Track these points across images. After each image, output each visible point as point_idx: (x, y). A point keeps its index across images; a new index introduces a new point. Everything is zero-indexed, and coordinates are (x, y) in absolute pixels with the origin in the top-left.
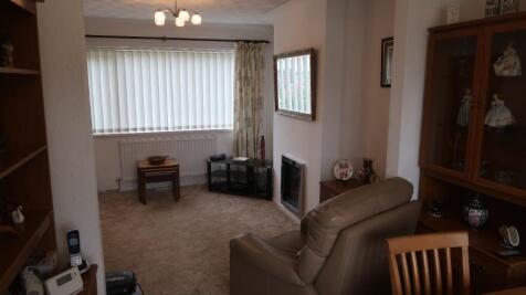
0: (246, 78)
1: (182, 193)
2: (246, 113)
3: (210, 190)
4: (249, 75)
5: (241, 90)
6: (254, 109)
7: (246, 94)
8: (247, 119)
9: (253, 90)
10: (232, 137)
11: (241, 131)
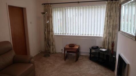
0: (110, 16)
1: (80, 58)
2: (109, 30)
3: (90, 59)
4: (112, 14)
5: (107, 21)
6: (113, 29)
7: (110, 22)
8: (109, 33)
9: (113, 21)
10: (102, 40)
11: (106, 38)
